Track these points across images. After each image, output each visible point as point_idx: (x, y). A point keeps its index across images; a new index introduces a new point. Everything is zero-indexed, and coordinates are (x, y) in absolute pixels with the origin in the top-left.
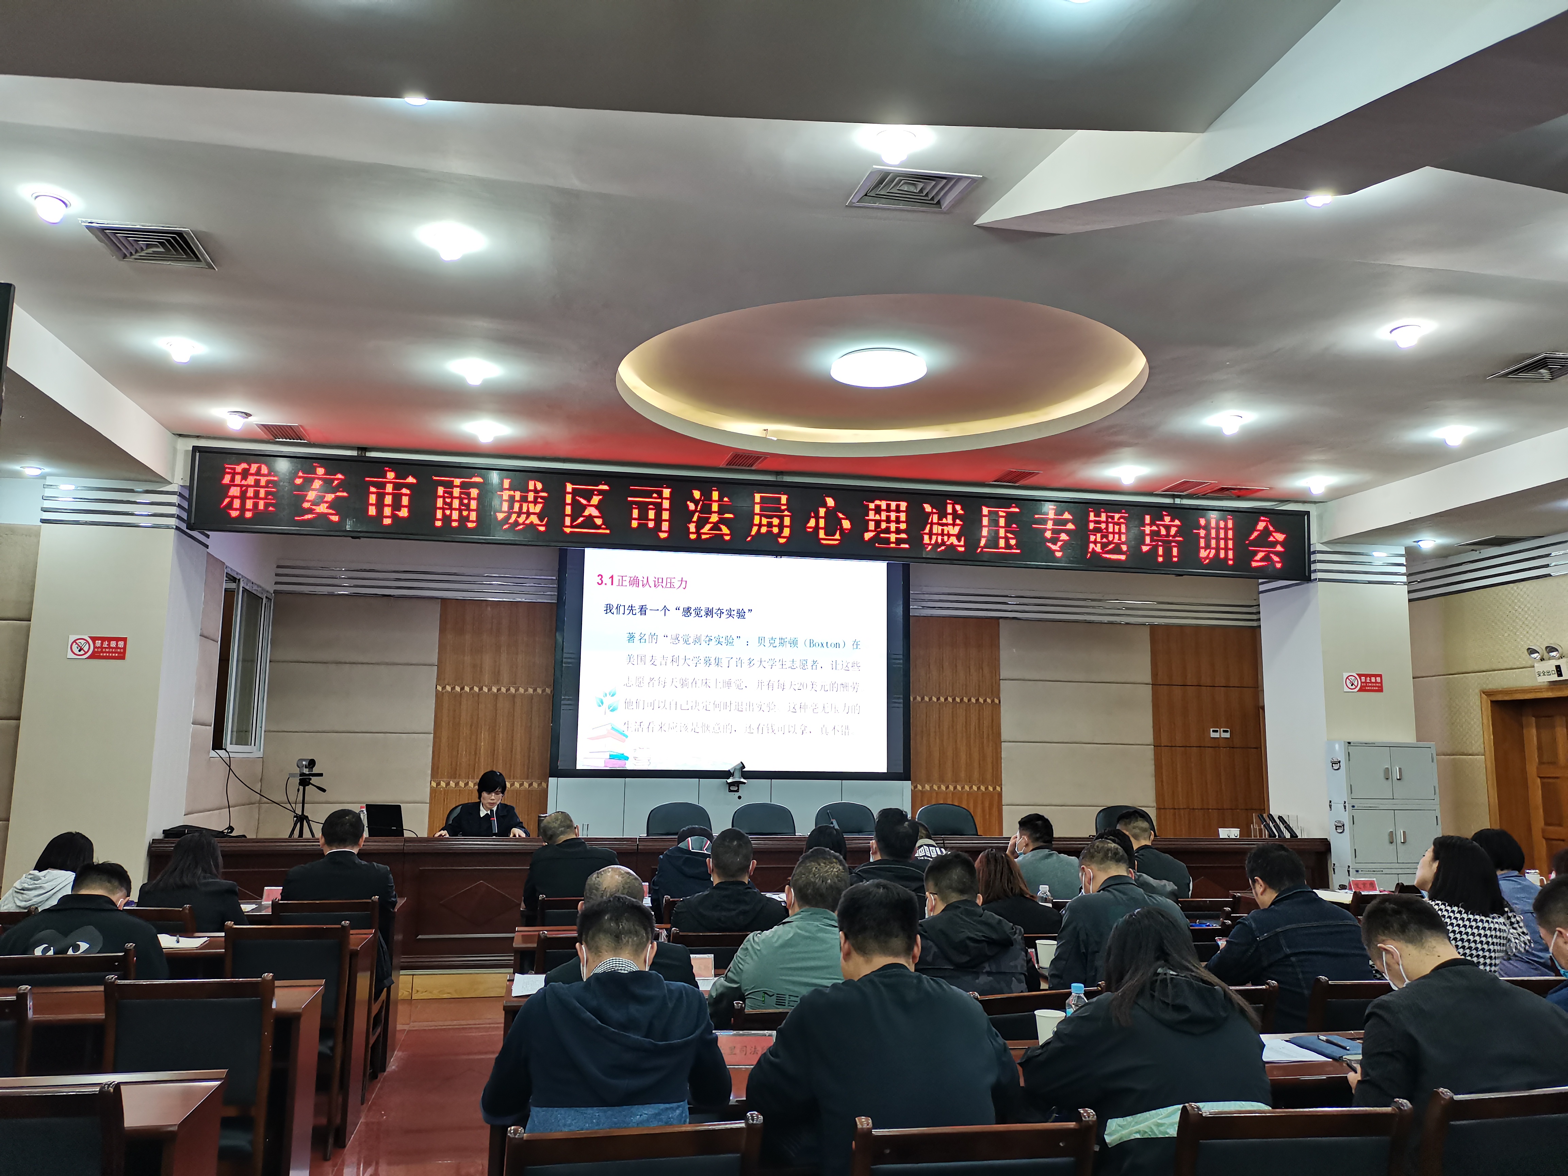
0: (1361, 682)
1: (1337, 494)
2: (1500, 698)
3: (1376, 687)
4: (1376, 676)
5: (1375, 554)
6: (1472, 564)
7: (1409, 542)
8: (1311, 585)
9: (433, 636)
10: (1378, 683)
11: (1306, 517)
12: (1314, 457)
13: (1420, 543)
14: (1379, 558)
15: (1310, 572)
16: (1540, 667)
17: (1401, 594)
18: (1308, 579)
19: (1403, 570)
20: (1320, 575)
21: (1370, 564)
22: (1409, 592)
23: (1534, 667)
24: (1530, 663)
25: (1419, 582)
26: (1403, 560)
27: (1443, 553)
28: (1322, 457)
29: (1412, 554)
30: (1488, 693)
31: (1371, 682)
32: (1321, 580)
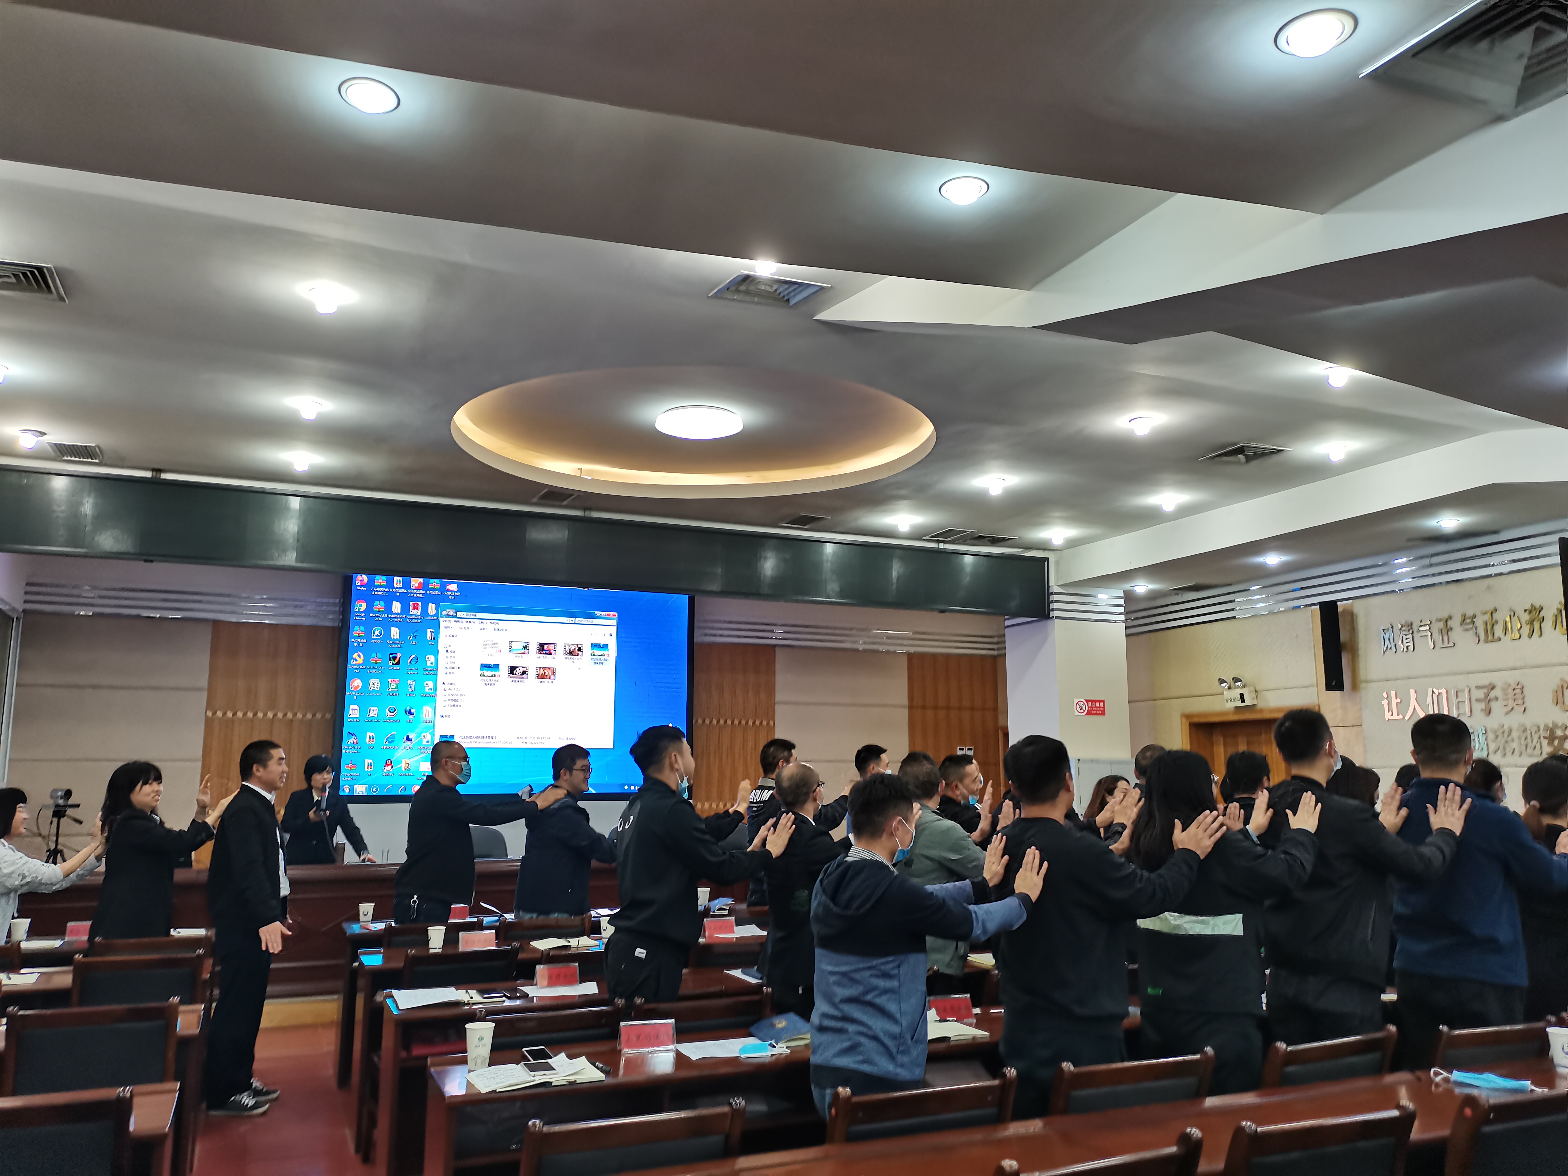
0: (1088, 707)
1: (1072, 544)
2: (1196, 720)
3: (1100, 711)
4: (1100, 701)
5: (1100, 596)
6: (1173, 606)
7: (1127, 586)
8: (1049, 622)
9: (203, 660)
10: (1101, 707)
11: (1046, 563)
12: (1057, 514)
13: (1135, 588)
14: (1102, 600)
15: (1049, 610)
16: (1227, 694)
17: (1119, 631)
18: (1048, 617)
19: (1122, 610)
20: (1056, 614)
21: (1095, 604)
22: (1126, 628)
23: (1223, 693)
24: (1220, 691)
25: (1132, 620)
26: (1121, 602)
27: (1153, 596)
28: (1064, 514)
29: (1129, 597)
30: (1187, 716)
31: (1096, 707)
32: (1057, 618)
